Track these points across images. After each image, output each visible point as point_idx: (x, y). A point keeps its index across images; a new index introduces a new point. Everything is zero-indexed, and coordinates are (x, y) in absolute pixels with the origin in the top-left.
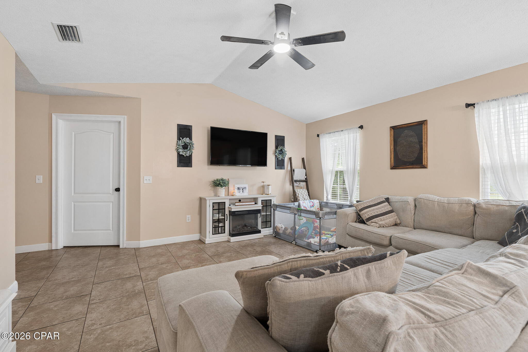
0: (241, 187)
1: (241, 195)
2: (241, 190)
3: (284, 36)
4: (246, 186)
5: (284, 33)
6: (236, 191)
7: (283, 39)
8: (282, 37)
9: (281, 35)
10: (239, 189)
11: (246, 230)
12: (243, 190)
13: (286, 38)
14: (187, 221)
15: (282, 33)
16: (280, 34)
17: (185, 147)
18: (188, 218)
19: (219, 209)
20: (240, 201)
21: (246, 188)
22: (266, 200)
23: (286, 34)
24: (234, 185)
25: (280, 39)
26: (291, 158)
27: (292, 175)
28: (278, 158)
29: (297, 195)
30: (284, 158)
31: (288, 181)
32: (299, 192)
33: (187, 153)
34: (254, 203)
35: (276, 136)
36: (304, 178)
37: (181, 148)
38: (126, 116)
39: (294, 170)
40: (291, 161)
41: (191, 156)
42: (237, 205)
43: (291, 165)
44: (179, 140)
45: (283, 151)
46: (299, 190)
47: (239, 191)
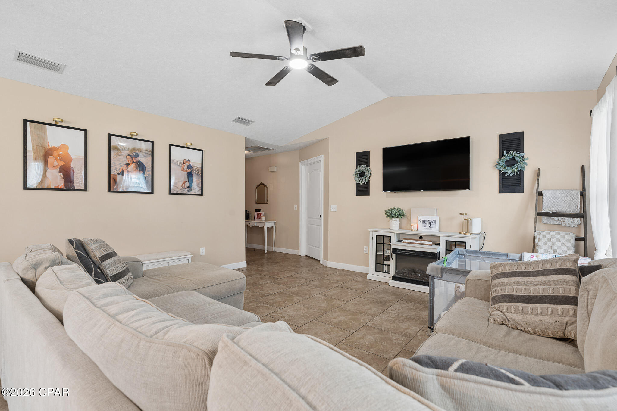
0: (428, 220)
1: (427, 230)
2: (428, 224)
3: (299, 51)
4: (437, 219)
5: (299, 49)
6: (420, 224)
7: (298, 54)
8: (297, 52)
9: (296, 51)
10: (424, 222)
11: (413, 276)
12: (430, 223)
13: (302, 53)
14: (365, 252)
15: (297, 49)
16: (294, 49)
17: (362, 174)
18: (366, 249)
19: (383, 244)
20: (421, 238)
21: (435, 222)
22: (456, 242)
23: (300, 49)
24: (418, 217)
25: (295, 55)
26: (539, 169)
27: (539, 203)
28: (504, 173)
29: (536, 241)
30: (521, 171)
31: (533, 213)
32: (544, 236)
33: (363, 181)
34: (431, 243)
35: (501, 136)
36: (576, 208)
37: (359, 176)
38: (323, 155)
39: (540, 194)
40: (538, 176)
41: (368, 183)
42: (404, 242)
43: (538, 183)
44: (357, 168)
45: (518, 159)
46: (544, 233)
47: (424, 225)
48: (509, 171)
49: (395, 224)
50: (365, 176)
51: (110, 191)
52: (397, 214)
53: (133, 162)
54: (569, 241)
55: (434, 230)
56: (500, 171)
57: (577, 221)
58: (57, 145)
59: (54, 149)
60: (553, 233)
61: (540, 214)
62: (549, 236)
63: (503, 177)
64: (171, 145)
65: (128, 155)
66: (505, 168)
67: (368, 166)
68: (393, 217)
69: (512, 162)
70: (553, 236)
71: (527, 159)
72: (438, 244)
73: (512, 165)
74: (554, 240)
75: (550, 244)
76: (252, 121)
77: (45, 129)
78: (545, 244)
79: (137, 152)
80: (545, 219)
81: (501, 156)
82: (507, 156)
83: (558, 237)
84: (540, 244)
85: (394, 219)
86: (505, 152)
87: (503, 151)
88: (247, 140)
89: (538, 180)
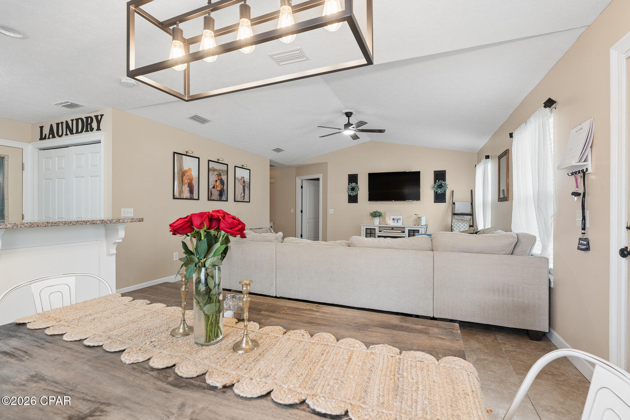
0: (396, 218)
1: (395, 224)
2: (396, 221)
4: (401, 217)
6: (391, 221)
10: (393, 219)
17: (353, 189)
19: (370, 233)
20: (392, 229)
21: (400, 219)
22: (414, 230)
24: (390, 216)
26: (453, 191)
27: (453, 209)
28: (437, 192)
29: (453, 228)
30: (445, 192)
31: (450, 214)
32: (456, 225)
33: (354, 194)
34: (400, 231)
35: (435, 172)
36: (468, 211)
37: (350, 190)
38: (322, 174)
39: (454, 203)
40: (453, 194)
41: (357, 195)
42: (384, 232)
43: (453, 198)
44: (349, 185)
45: (443, 185)
46: (456, 224)
47: (393, 221)
48: (439, 191)
49: (377, 221)
50: (355, 190)
51: (209, 200)
52: (379, 215)
53: (219, 179)
54: (467, 227)
55: (400, 224)
56: (435, 191)
57: (469, 217)
58: (187, 169)
59: (186, 171)
60: (460, 223)
61: (454, 214)
62: (458, 225)
63: (436, 194)
64: (235, 167)
65: (217, 174)
66: (437, 189)
67: (357, 183)
68: (376, 217)
69: (440, 186)
70: (460, 225)
71: (448, 185)
72: (404, 232)
73: (440, 188)
74: (460, 227)
75: (459, 229)
76: (282, 150)
77: (182, 158)
78: (457, 229)
79: (221, 172)
80: (456, 217)
81: (435, 182)
82: (438, 183)
83: (462, 225)
84: (455, 229)
85: (376, 218)
86: (437, 181)
87: (436, 180)
88: (271, 161)
89: (453, 196)
